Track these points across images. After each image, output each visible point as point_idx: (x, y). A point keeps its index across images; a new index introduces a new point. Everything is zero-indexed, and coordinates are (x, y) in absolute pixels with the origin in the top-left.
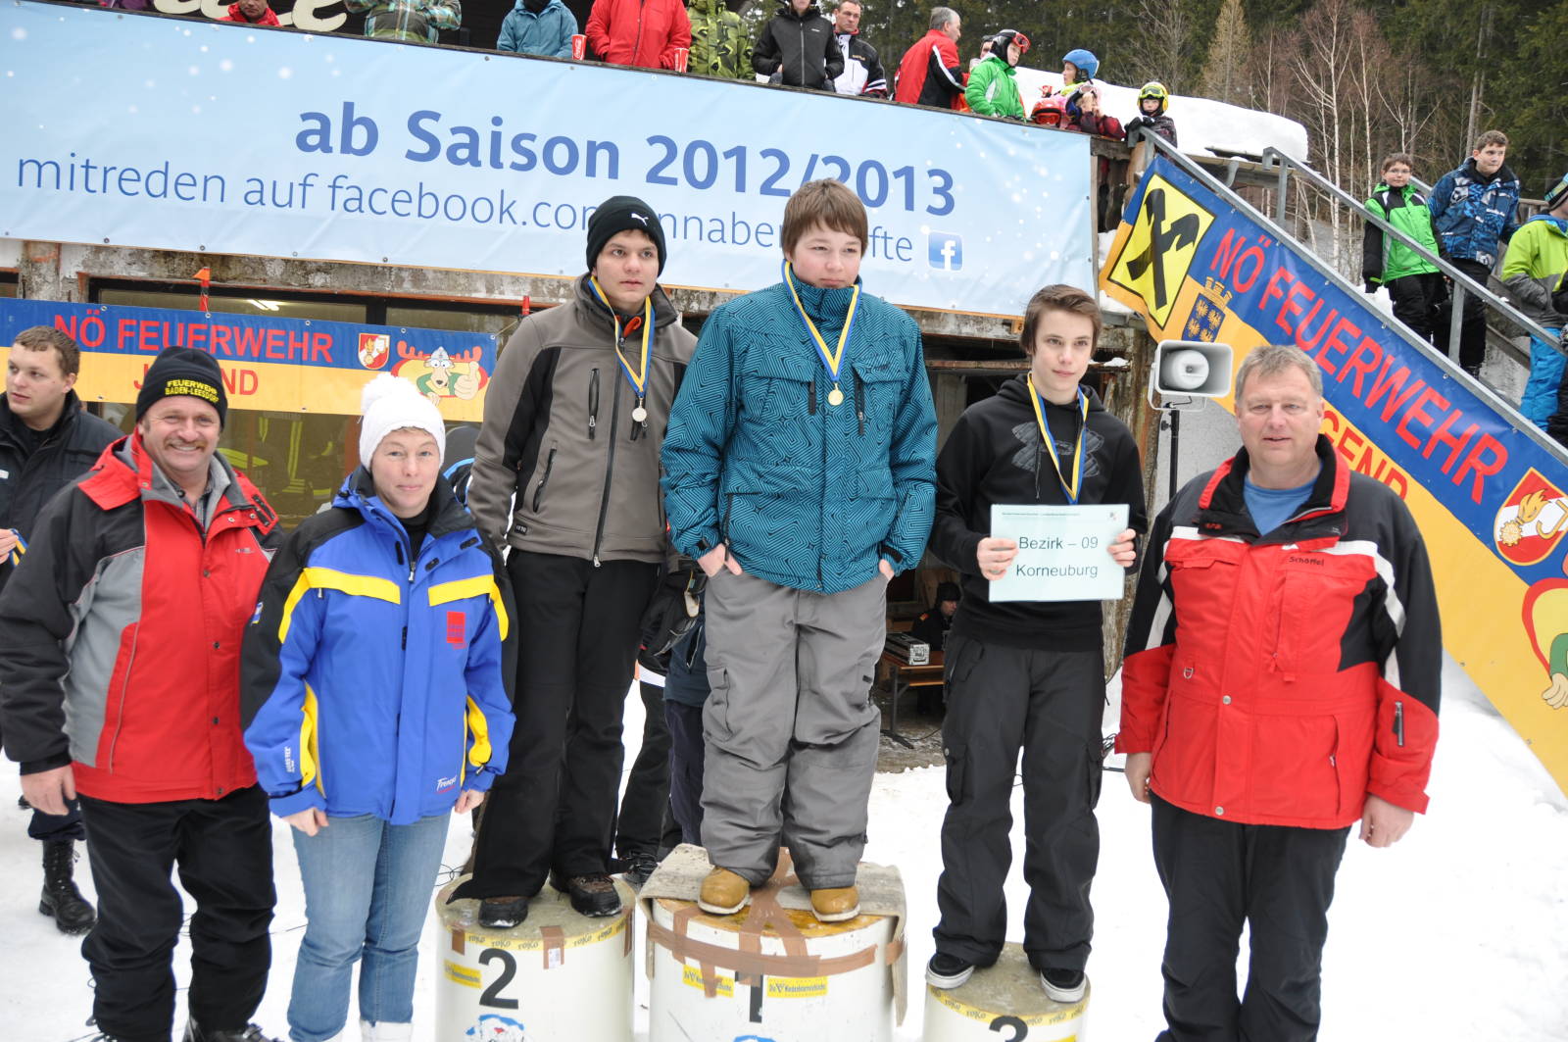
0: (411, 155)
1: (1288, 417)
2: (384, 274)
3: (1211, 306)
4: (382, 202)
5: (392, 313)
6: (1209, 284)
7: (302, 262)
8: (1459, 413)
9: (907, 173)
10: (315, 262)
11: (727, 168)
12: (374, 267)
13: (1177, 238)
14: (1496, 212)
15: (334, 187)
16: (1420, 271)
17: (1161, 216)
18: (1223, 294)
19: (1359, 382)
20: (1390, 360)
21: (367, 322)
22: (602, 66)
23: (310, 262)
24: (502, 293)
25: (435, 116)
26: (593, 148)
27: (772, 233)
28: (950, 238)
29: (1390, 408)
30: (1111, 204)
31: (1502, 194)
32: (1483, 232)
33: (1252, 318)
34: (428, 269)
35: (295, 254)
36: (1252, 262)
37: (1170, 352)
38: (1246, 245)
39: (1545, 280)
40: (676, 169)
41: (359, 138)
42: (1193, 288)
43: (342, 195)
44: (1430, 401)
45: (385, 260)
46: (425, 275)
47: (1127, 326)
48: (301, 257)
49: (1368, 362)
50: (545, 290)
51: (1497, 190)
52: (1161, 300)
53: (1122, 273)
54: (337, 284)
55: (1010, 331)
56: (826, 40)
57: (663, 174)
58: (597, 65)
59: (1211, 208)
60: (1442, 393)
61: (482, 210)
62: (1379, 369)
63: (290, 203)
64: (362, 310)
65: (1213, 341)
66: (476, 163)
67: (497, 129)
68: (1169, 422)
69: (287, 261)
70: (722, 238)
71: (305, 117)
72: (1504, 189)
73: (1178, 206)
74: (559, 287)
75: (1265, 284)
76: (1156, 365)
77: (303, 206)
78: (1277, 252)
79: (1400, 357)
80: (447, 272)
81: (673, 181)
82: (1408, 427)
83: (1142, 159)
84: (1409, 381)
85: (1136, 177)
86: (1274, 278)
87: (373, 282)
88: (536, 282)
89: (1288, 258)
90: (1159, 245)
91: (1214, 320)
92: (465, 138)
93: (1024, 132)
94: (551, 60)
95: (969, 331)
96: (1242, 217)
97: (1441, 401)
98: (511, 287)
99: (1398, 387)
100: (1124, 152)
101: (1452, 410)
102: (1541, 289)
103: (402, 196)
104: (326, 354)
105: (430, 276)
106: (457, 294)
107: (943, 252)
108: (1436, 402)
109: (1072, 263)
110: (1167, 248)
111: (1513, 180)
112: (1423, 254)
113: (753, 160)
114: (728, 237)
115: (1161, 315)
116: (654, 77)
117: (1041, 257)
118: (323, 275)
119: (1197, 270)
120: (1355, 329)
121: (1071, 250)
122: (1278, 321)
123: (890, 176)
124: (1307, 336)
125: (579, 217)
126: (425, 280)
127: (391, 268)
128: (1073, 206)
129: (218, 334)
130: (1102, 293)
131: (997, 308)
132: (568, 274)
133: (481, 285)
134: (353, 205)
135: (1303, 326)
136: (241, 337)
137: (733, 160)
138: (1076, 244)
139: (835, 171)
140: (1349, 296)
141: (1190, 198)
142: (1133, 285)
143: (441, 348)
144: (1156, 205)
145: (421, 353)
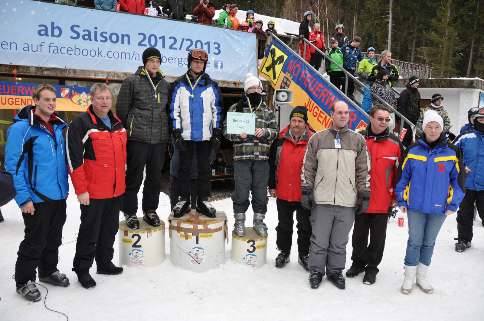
0: (72, 37)
2: (65, 71)
3: (287, 79)
4: (64, 50)
5: (67, 82)
6: (287, 74)
7: (41, 68)
9: (208, 43)
10: (45, 68)
11: (160, 42)
12: (62, 69)
13: (279, 61)
14: (355, 56)
15: (50, 46)
17: (274, 56)
18: (290, 76)
19: (323, 99)
20: (331, 94)
21: (60, 85)
22: (125, 13)
23: (43, 68)
24: (99, 76)
25: (78, 26)
26: (123, 36)
27: (173, 60)
28: (220, 61)
30: (261, 52)
31: (356, 52)
32: (353, 62)
33: (298, 82)
34: (77, 70)
35: (39, 65)
36: (297, 68)
37: (278, 92)
38: (296, 64)
40: (146, 42)
41: (56, 32)
42: (283, 75)
43: (52, 49)
45: (66, 67)
47: (266, 84)
48: (40, 66)
49: (326, 94)
50: (111, 75)
52: (275, 78)
53: (264, 70)
54: (51, 74)
55: (236, 86)
56: (183, 6)
57: (142, 43)
59: (287, 54)
61: (93, 53)
62: (328, 96)
63: (37, 51)
64: (58, 81)
65: (288, 88)
66: (91, 40)
67: (96, 30)
68: (278, 109)
69: (36, 67)
71: (40, 26)
73: (279, 53)
74: (115, 74)
75: (301, 74)
76: (275, 95)
77: (41, 52)
78: (304, 66)
79: (333, 93)
80: (83, 71)
81: (145, 45)
83: (269, 41)
85: (268, 45)
86: (303, 73)
87: (62, 73)
88: (108, 73)
89: (306, 67)
90: (274, 63)
91: (288, 83)
92: (87, 33)
93: (239, 33)
94: (110, 11)
95: (225, 85)
96: (295, 57)
98: (101, 75)
99: (332, 100)
103: (70, 49)
105: (78, 71)
106: (86, 77)
107: (218, 65)
109: (252, 67)
110: (276, 64)
112: (339, 66)
113: (167, 39)
115: (275, 81)
116: (139, 16)
117: (244, 66)
118: (47, 71)
119: (284, 70)
120: (322, 86)
121: (252, 64)
122: (304, 84)
123: (204, 44)
124: (311, 87)
125: (120, 55)
126: (77, 73)
127: (67, 69)
128: (251, 52)
129: (20, 89)
130: (259, 75)
131: (232, 80)
132: (117, 71)
133: (93, 74)
134: (56, 51)
135: (310, 85)
136: (27, 89)
137: (162, 39)
138: (253, 63)
139: (189, 43)
140: (321, 78)
141: (282, 51)
142: (267, 73)
143: (84, 92)
144: (273, 53)
145: (78, 93)
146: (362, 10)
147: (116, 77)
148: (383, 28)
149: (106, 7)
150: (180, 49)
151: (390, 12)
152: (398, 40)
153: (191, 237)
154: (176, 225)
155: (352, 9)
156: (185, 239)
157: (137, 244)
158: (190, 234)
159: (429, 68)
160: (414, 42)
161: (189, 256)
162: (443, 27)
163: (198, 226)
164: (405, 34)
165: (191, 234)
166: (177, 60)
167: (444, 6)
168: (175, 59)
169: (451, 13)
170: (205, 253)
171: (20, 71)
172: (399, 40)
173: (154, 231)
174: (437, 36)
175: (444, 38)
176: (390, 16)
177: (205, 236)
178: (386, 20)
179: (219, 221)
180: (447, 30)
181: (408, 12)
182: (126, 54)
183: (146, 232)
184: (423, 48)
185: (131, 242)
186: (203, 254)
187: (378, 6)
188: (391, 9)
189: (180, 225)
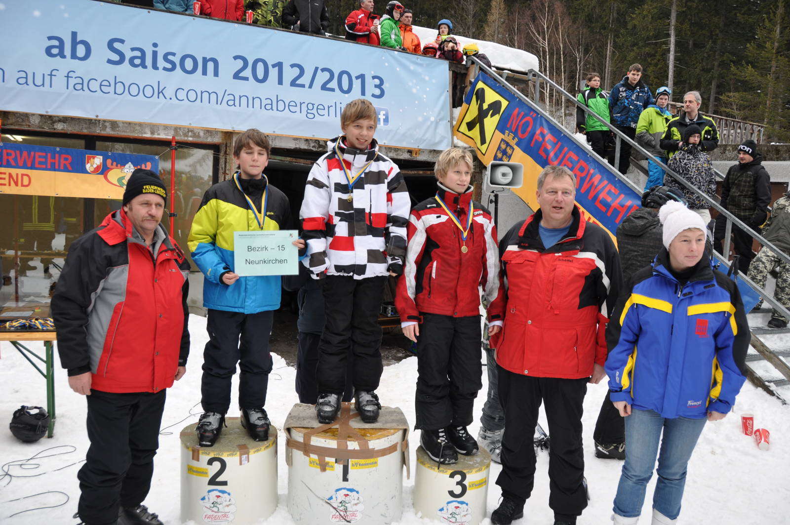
0: (110, 61)
1: (564, 197)
2: (96, 124)
3: (508, 144)
4: (94, 86)
5: (98, 143)
6: (506, 134)
7: (50, 117)
8: (623, 196)
9: (362, 77)
10: (58, 117)
11: (273, 73)
12: (90, 120)
13: (491, 112)
14: (638, 103)
15: (68, 77)
16: (599, 129)
17: (483, 101)
18: (513, 139)
20: (592, 171)
21: (86, 149)
22: (209, 19)
23: (55, 116)
24: (159, 134)
25: (122, 41)
26: (205, 61)
27: (296, 106)
28: (383, 110)
29: (592, 194)
30: (458, 94)
31: (640, 94)
32: (634, 113)
33: (528, 150)
34: (119, 121)
35: (47, 112)
36: (526, 125)
37: (494, 167)
38: (525, 116)
39: (654, 134)
40: (248, 73)
41: (81, 51)
42: (499, 136)
43: (72, 82)
44: (610, 190)
45: (97, 116)
46: (118, 125)
48: (50, 114)
49: (583, 171)
50: (181, 133)
51: (638, 92)
52: (483, 141)
53: (464, 128)
54: (70, 129)
55: (411, 156)
56: (321, 10)
57: (241, 75)
58: (207, 18)
59: (507, 98)
60: (615, 187)
61: (149, 92)
62: (587, 175)
63: (43, 85)
64: (82, 142)
65: (509, 161)
66: (145, 67)
67: (155, 49)
68: (494, 199)
69: (42, 116)
70: (272, 108)
71: (50, 38)
72: (641, 92)
73: (491, 96)
74: (188, 132)
75: (535, 133)
76: (488, 173)
77: (51, 87)
78: (539, 119)
79: (596, 170)
80: (129, 123)
81: (246, 79)
82: (601, 202)
83: (473, 73)
84: (601, 180)
85: (470, 82)
86: (538, 132)
87: (90, 128)
88: (177, 129)
89: (544, 123)
90: (482, 115)
91: (509, 151)
92: (138, 54)
93: (418, 59)
94: (182, 14)
96: (522, 103)
97: (615, 191)
98: (163, 132)
99: (596, 183)
100: (464, 69)
101: (620, 194)
102: (653, 138)
103: (105, 83)
104: (68, 166)
105: (121, 125)
106: (136, 135)
107: (379, 116)
108: (613, 191)
109: (440, 122)
110: (486, 117)
111: (644, 88)
112: (602, 121)
113: (286, 69)
114: (274, 108)
115: (483, 148)
117: (426, 119)
118: (62, 124)
119: (501, 127)
120: (575, 156)
121: (441, 116)
122: (540, 152)
123: (354, 79)
124: (554, 159)
125: (199, 97)
126: (118, 127)
127: (100, 120)
128: (440, 95)
129: (8, 154)
130: (455, 138)
131: (405, 144)
132: (193, 125)
133: (148, 130)
134: (79, 87)
135: (552, 154)
136: (21, 157)
137: (277, 68)
138: (442, 113)
139: (327, 75)
140: (573, 141)
141: (497, 92)
142: (469, 134)
143: (130, 163)
144: (481, 96)
145: (119, 165)
146: (622, 31)
147: (191, 137)
148: (659, 60)
149: (174, 7)
150: (310, 87)
151: (672, 33)
152: (685, 81)
153: (332, 467)
154: (301, 440)
155: (605, 29)
156: (319, 470)
157: (219, 479)
158: (330, 460)
159: (759, 126)
160: (713, 86)
161: (328, 505)
162: (768, 58)
163: (349, 443)
164: (698, 70)
165: (333, 460)
166: (304, 107)
167: (770, 20)
168: (301, 104)
169: (781, 33)
170: (361, 499)
171: (10, 121)
172: (688, 81)
173: (254, 450)
174: (756, 73)
175: (769, 76)
176: (672, 39)
177: (363, 465)
178: (664, 47)
179: (392, 431)
180: (774, 63)
181: (704, 32)
182: (210, 94)
183: (238, 453)
184: (731, 94)
185: (206, 473)
186: (356, 502)
187: (651, 23)
188: (673, 27)
189: (309, 440)
